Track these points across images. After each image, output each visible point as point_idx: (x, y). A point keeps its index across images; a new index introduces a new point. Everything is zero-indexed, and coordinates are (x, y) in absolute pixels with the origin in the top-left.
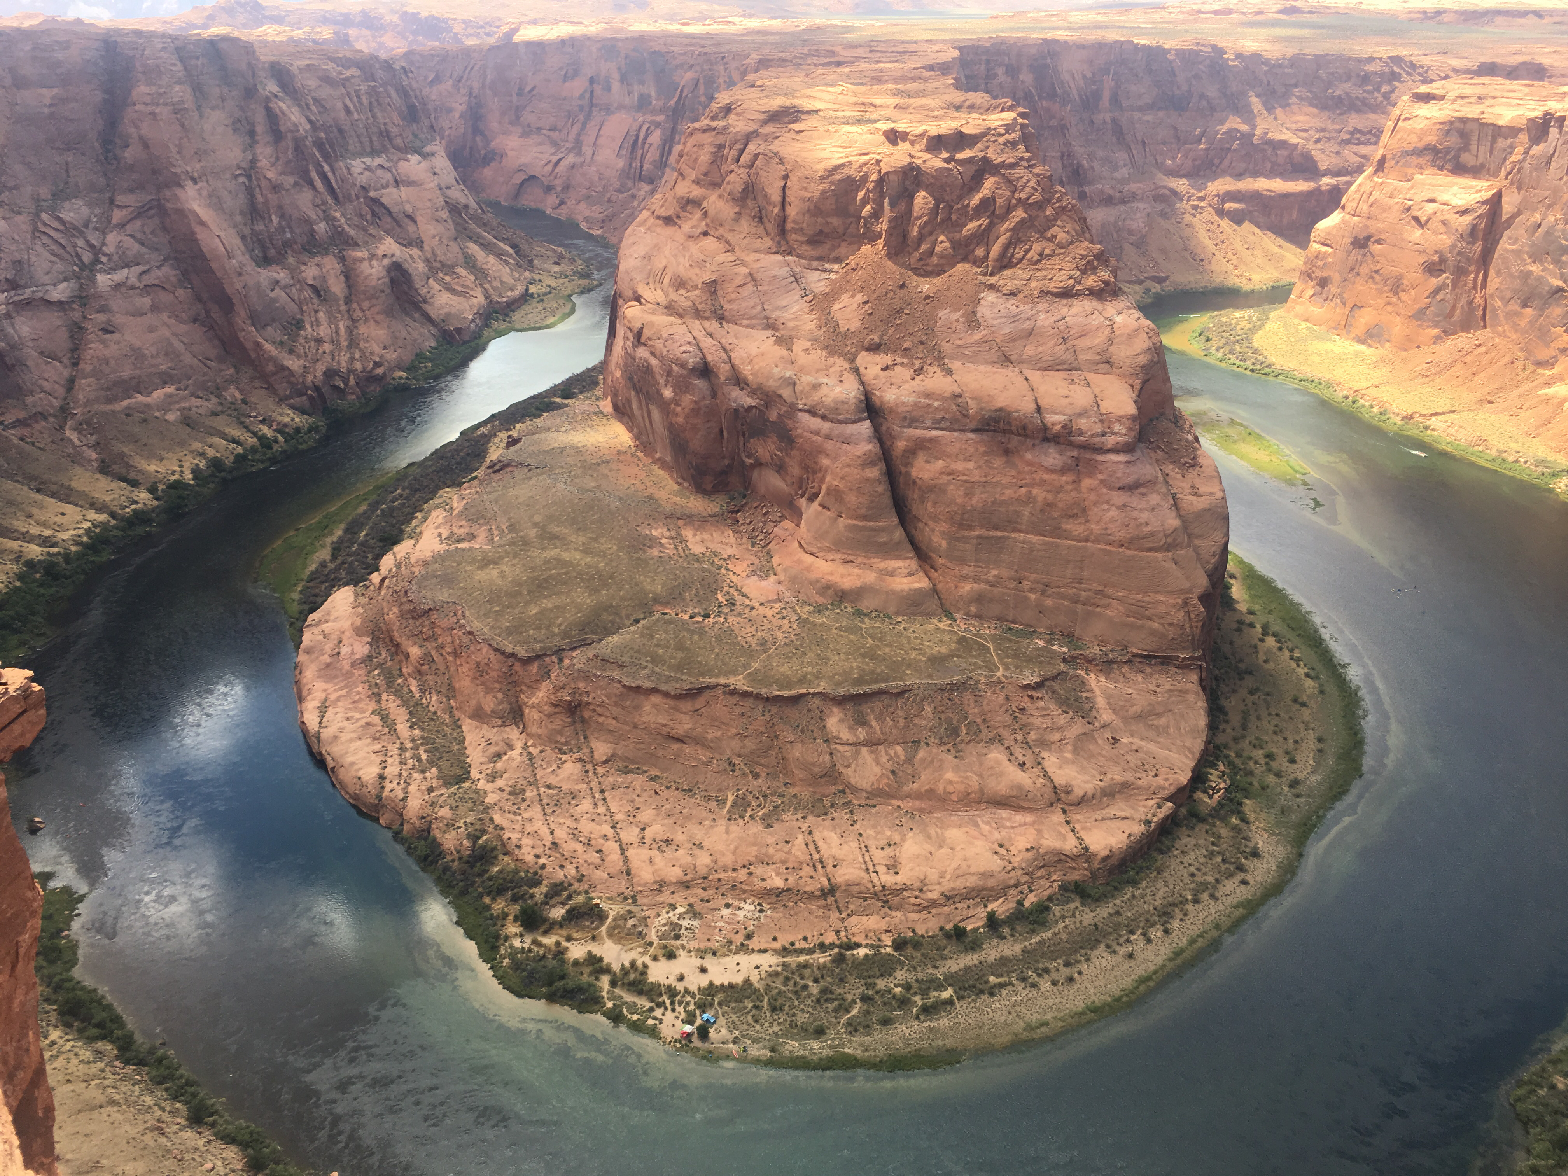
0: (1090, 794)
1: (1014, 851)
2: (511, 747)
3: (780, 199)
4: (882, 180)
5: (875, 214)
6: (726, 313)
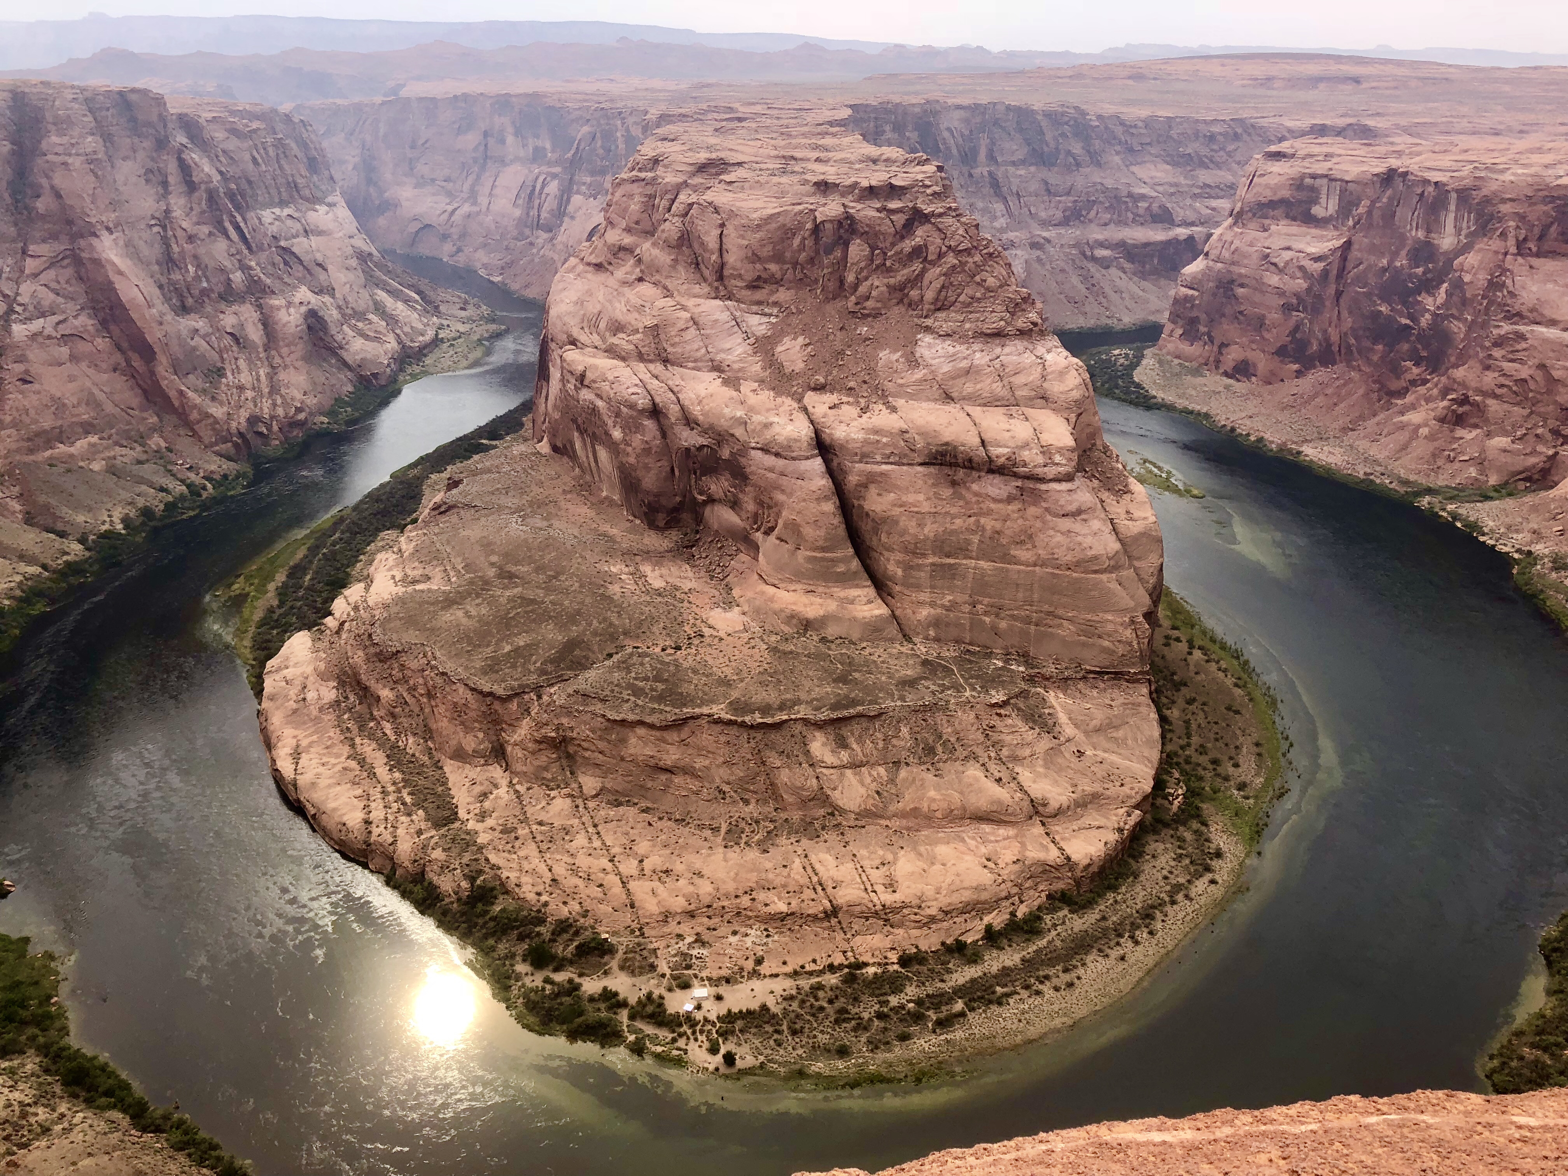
0: (1065, 806)
1: (1002, 865)
2: (496, 786)
3: (717, 246)
4: (817, 229)
5: (811, 261)
6: (670, 356)
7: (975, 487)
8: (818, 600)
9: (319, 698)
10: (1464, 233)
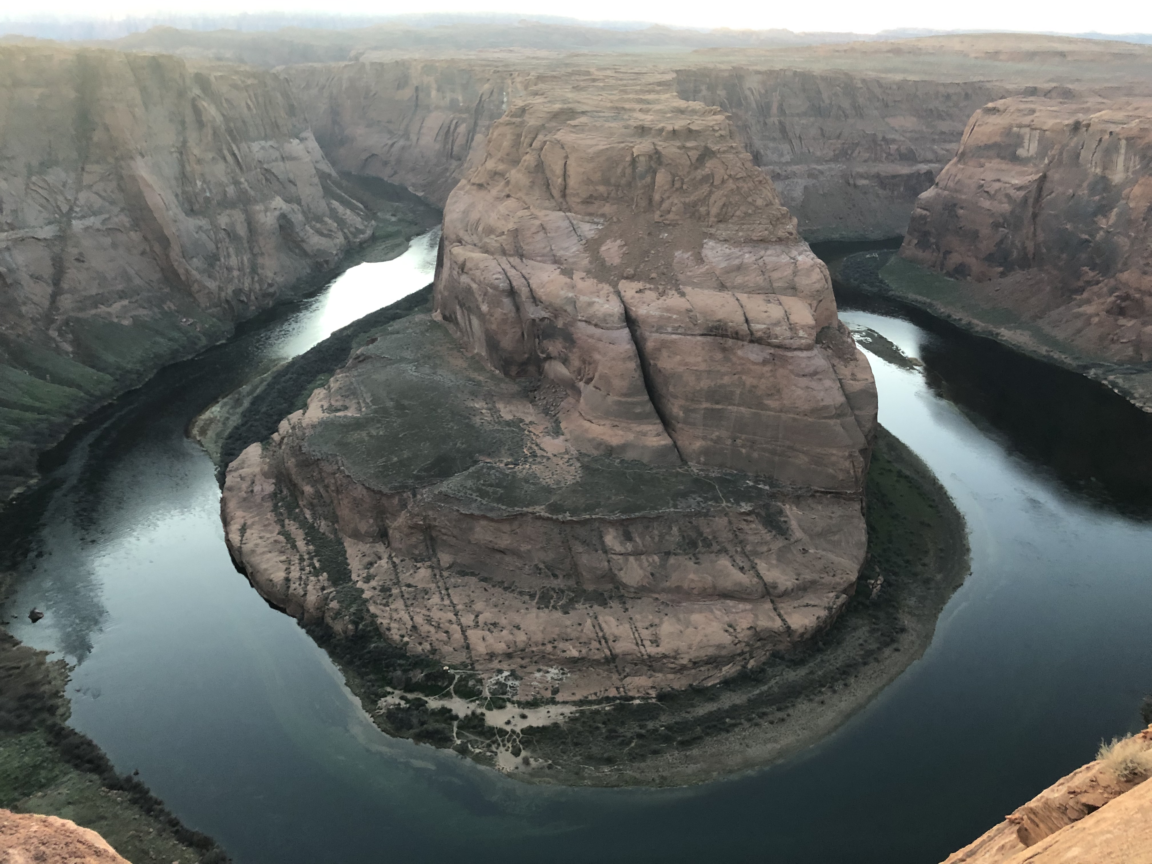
0: (790, 589)
1: (739, 630)
2: (380, 558)
3: (562, 173)
4: (634, 161)
5: (629, 184)
6: (524, 252)
7: (740, 353)
8: (620, 432)
9: (262, 490)
10: (1131, 170)
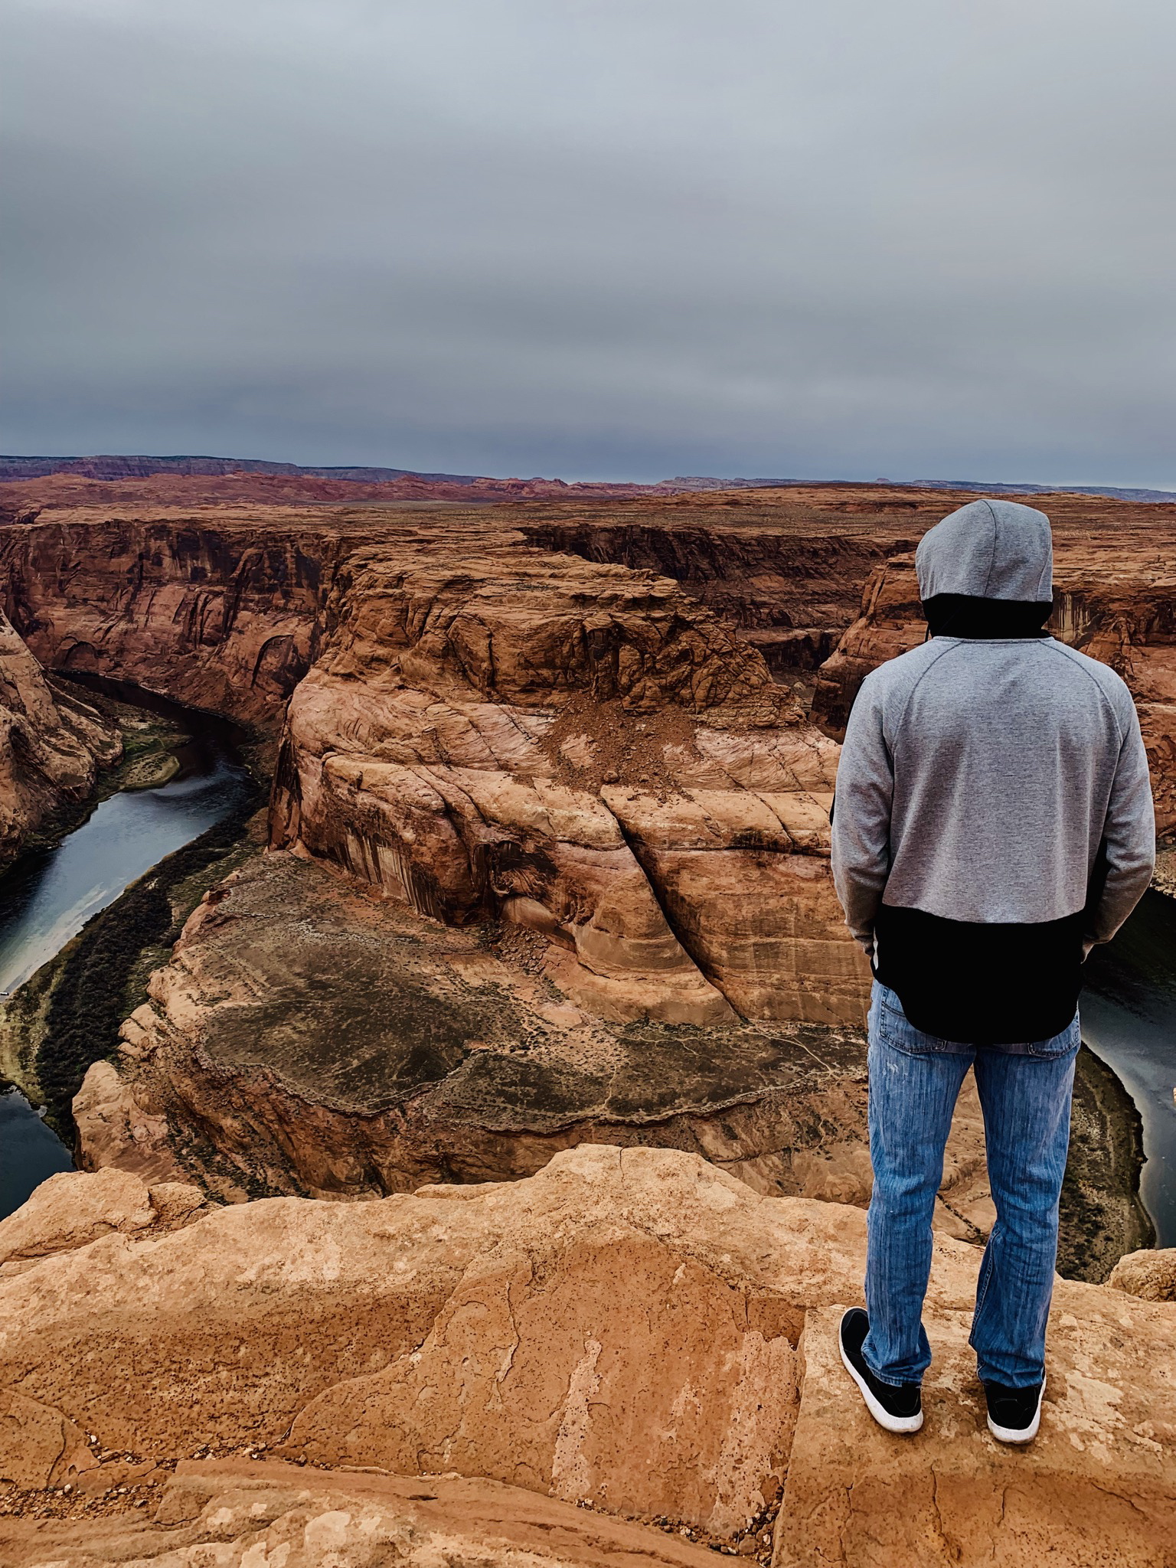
3: (487, 655)
4: (585, 637)
5: (581, 666)
6: (452, 758)
7: (781, 867)
8: (651, 987)
9: (149, 1134)
10: (1080, 627)
